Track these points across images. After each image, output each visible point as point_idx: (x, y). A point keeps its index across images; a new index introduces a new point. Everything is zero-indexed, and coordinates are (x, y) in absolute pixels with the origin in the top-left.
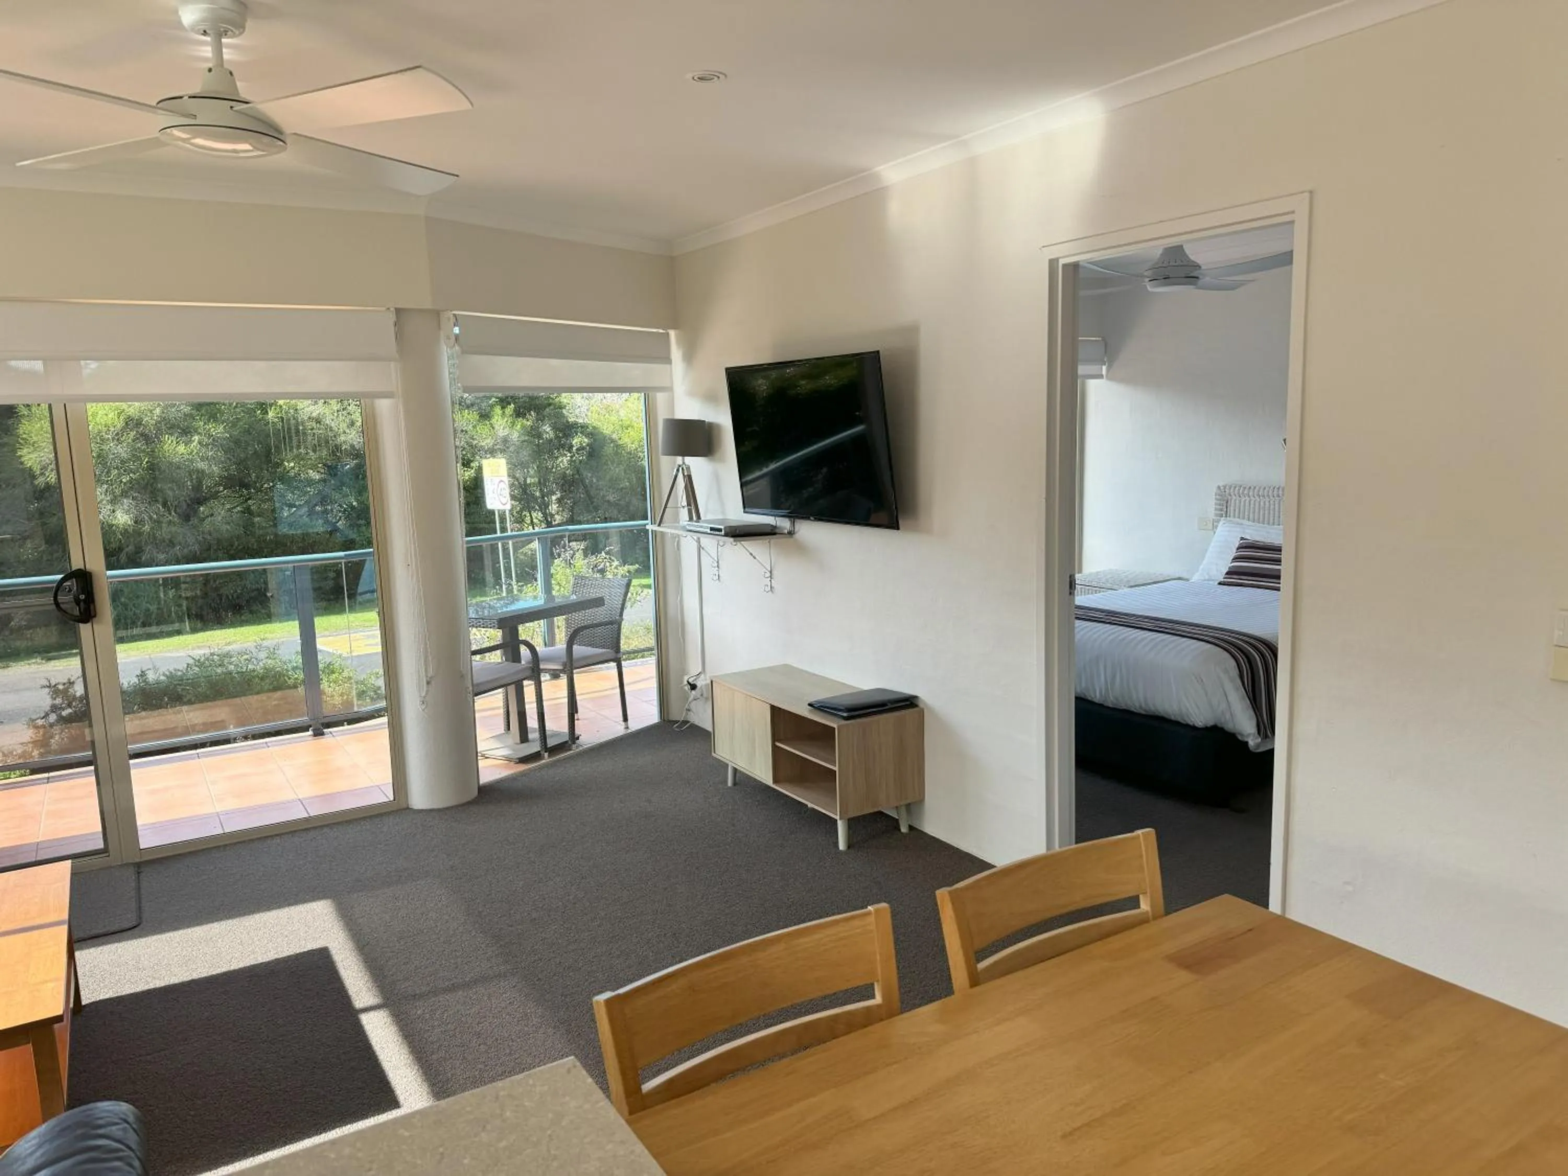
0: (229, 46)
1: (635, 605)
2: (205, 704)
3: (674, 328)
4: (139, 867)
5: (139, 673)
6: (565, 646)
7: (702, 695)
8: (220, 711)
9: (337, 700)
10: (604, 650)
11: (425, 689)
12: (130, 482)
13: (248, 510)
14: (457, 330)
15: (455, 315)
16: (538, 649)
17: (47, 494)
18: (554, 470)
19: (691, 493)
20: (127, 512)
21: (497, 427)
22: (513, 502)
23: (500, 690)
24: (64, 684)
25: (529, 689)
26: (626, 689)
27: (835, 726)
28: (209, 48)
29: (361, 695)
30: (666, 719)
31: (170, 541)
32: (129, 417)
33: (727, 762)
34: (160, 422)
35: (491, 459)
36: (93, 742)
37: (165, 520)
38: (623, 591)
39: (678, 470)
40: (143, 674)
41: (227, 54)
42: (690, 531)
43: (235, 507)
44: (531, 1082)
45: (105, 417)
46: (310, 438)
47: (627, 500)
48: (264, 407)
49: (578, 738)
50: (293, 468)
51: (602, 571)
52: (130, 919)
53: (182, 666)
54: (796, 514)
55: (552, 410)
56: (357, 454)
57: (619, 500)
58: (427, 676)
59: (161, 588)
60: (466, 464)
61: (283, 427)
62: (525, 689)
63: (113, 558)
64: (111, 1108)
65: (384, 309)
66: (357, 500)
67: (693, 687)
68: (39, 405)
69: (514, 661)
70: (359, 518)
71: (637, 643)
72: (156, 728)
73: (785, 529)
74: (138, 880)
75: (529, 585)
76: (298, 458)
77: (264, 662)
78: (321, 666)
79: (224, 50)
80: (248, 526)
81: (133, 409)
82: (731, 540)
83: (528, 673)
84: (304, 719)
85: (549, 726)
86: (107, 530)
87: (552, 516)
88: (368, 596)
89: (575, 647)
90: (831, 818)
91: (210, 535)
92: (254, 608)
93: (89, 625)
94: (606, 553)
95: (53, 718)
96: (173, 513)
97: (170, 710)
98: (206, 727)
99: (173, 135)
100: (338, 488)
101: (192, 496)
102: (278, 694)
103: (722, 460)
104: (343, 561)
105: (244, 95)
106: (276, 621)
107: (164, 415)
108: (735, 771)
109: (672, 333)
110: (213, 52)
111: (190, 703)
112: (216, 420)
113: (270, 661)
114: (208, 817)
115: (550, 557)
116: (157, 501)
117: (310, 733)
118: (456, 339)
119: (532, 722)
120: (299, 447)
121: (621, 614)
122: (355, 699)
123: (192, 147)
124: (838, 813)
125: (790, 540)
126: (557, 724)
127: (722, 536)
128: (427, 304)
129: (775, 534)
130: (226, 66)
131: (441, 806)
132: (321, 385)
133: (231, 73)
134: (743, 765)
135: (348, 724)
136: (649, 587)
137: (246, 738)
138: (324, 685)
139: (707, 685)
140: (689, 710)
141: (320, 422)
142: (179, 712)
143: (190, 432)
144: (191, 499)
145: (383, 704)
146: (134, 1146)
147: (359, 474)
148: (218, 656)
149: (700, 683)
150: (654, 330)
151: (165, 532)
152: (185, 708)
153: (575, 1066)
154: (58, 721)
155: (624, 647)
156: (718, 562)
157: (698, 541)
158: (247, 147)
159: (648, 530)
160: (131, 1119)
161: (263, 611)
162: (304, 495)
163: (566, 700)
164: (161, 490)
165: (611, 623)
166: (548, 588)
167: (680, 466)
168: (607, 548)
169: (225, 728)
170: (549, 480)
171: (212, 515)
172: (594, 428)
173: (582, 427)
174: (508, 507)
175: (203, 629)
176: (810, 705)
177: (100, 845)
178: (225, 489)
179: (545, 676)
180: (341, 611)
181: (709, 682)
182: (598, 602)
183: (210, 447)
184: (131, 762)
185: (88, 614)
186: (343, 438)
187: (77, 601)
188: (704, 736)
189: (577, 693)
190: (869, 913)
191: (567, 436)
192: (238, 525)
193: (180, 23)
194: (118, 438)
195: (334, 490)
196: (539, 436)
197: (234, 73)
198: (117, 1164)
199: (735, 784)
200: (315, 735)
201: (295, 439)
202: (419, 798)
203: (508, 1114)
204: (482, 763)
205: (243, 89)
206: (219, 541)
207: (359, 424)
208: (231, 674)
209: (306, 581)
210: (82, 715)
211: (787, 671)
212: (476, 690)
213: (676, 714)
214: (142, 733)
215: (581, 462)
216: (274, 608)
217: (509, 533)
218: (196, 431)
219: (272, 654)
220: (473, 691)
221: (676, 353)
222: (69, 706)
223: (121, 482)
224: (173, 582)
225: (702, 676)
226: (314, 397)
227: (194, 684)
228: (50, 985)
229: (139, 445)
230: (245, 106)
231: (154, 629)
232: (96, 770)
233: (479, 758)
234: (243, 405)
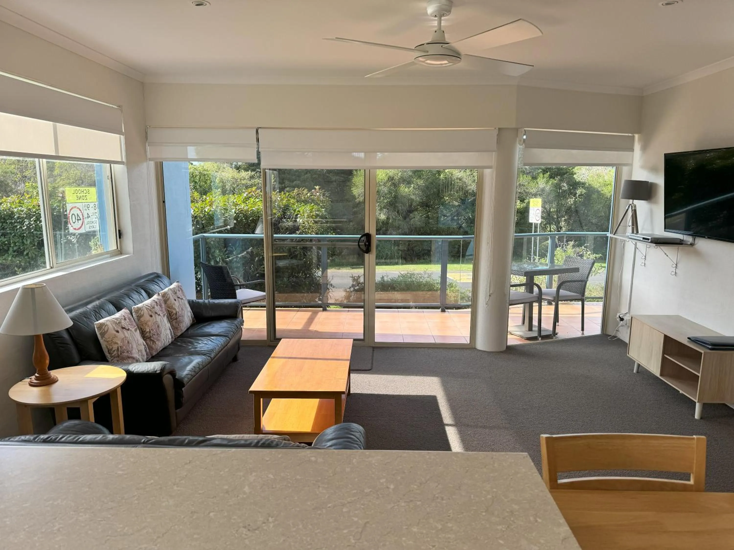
0: (444, 20)
1: (597, 275)
2: (403, 292)
3: (638, 133)
4: (374, 349)
5: (382, 277)
6: (556, 289)
7: (626, 324)
8: (408, 295)
9: (452, 299)
10: (576, 294)
11: (488, 298)
12: (387, 202)
13: (428, 217)
14: (525, 137)
15: (525, 130)
16: (543, 289)
17: (359, 206)
18: (565, 205)
19: (634, 219)
20: (384, 214)
21: (539, 183)
22: (542, 220)
23: (522, 305)
24: (357, 277)
25: (536, 306)
26: (585, 315)
27: (703, 352)
28: (436, 22)
29: (462, 298)
30: (604, 333)
31: (398, 227)
32: (390, 176)
33: (635, 360)
34: (400, 179)
35: (534, 199)
36: (364, 300)
37: (397, 219)
38: (590, 266)
39: (629, 207)
40: (383, 277)
41: (443, 24)
42: (631, 238)
43: (423, 215)
44: (507, 457)
45: (381, 176)
46: (456, 187)
47: (602, 222)
48: (439, 173)
49: (557, 334)
50: (448, 200)
51: (582, 256)
52: (369, 367)
53: (396, 276)
54: (697, 234)
55: (568, 175)
56: (474, 194)
57: (598, 222)
58: (489, 293)
59: (393, 245)
60: (522, 201)
61: (446, 181)
62: (534, 307)
63: (378, 232)
64: (356, 426)
65: (493, 128)
66: (472, 215)
67: (622, 319)
68: (360, 170)
69: (530, 293)
70: (471, 223)
71: (595, 294)
72: (385, 298)
73: (689, 242)
74: (373, 353)
75: (543, 259)
76: (450, 195)
77: (426, 279)
78: (448, 284)
79: (442, 22)
80: (427, 223)
81: (391, 172)
82: (655, 245)
83: (536, 299)
84: (438, 304)
85: (543, 325)
86: (378, 221)
87: (561, 228)
88: (470, 257)
89: (561, 290)
90: (692, 401)
91: (413, 226)
92: (425, 257)
93: (368, 254)
94: (584, 247)
95: (352, 289)
96: (400, 216)
97: (390, 292)
98: (402, 301)
99: (419, 60)
100: (465, 209)
101: (408, 209)
102: (430, 292)
103: (656, 203)
104: (462, 240)
105: (447, 40)
106: (433, 264)
107: (402, 176)
108: (639, 365)
109: (636, 136)
110: (438, 23)
111: (397, 291)
112: (420, 179)
113: (429, 279)
114: (399, 335)
115: (555, 246)
116: (395, 211)
117: (440, 310)
118: (524, 142)
119: (535, 323)
120: (451, 191)
121: (587, 278)
122: (459, 300)
123: (426, 65)
124: (697, 399)
125: (691, 248)
126: (547, 326)
127: (649, 242)
128: (514, 126)
129: (682, 244)
130: (442, 29)
131: (489, 351)
132: (464, 163)
133: (443, 32)
134: (644, 363)
135: (456, 309)
136: (604, 267)
137: (416, 308)
138: (448, 292)
139: (629, 320)
140: (617, 331)
141: (461, 180)
142: (394, 293)
143: (410, 183)
144: (407, 211)
145: (470, 303)
146: (362, 442)
147: (473, 203)
148: (410, 274)
149: (625, 318)
150: (627, 135)
151: (396, 224)
152: (396, 292)
153: (527, 457)
154: (354, 291)
155: (587, 294)
156: (645, 257)
157: (636, 245)
158: (446, 62)
159: (608, 237)
160: (362, 432)
161: (429, 259)
162: (450, 212)
163: (553, 316)
164: (397, 207)
165: (582, 281)
166: (552, 261)
167: (630, 205)
168: (586, 245)
169: (409, 302)
170: (562, 210)
171: (414, 218)
172: (589, 185)
173: (582, 184)
174: (539, 222)
175: (405, 264)
176: (689, 338)
177: (362, 337)
178: (420, 207)
179: (545, 303)
180: (458, 262)
181: (630, 318)
182: (576, 270)
183: (417, 189)
184: (376, 309)
185: (368, 250)
186: (469, 187)
187: (365, 245)
188: (624, 345)
189: (559, 313)
190: (694, 439)
191: (575, 189)
192: (424, 223)
193: (427, 13)
194: (385, 185)
195: (463, 210)
196: (560, 188)
197: (445, 31)
198: (356, 445)
199: (638, 372)
200: (442, 311)
201: (450, 187)
202: (481, 345)
203: (496, 465)
204: (509, 336)
205: (447, 37)
206: (416, 228)
207: (476, 181)
208: (414, 282)
209: (446, 248)
210: (362, 290)
211: (678, 318)
212: (510, 303)
213: (611, 332)
214: (380, 299)
215: (580, 201)
216: (432, 258)
217: (538, 233)
218: (413, 182)
219: (429, 276)
220: (509, 303)
221: (637, 147)
222: (358, 285)
223: (384, 202)
224: (397, 243)
225: (628, 315)
226: (460, 168)
227: (400, 283)
228: (342, 380)
229: (392, 188)
230: (448, 45)
231: (388, 261)
232: (364, 310)
233: (508, 334)
234: (431, 172)
